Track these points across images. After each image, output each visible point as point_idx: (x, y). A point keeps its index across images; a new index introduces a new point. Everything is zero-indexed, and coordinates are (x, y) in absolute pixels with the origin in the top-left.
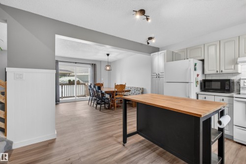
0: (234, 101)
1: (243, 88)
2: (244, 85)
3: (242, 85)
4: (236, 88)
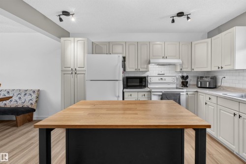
0: (152, 95)
2: (150, 81)
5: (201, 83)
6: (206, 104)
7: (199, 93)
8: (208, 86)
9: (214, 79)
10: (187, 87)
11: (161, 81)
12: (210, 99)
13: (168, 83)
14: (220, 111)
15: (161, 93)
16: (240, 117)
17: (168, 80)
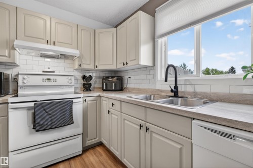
0: (9, 110)
1: (22, 87)
2: (24, 83)
3: (20, 83)
4: (11, 88)
5: (106, 85)
6: (109, 112)
7: (103, 98)
8: (113, 89)
9: (121, 79)
10: (91, 91)
11: (47, 83)
12: (113, 105)
13: (62, 86)
14: (124, 122)
15: (32, 104)
16: (147, 129)
17: (61, 81)
